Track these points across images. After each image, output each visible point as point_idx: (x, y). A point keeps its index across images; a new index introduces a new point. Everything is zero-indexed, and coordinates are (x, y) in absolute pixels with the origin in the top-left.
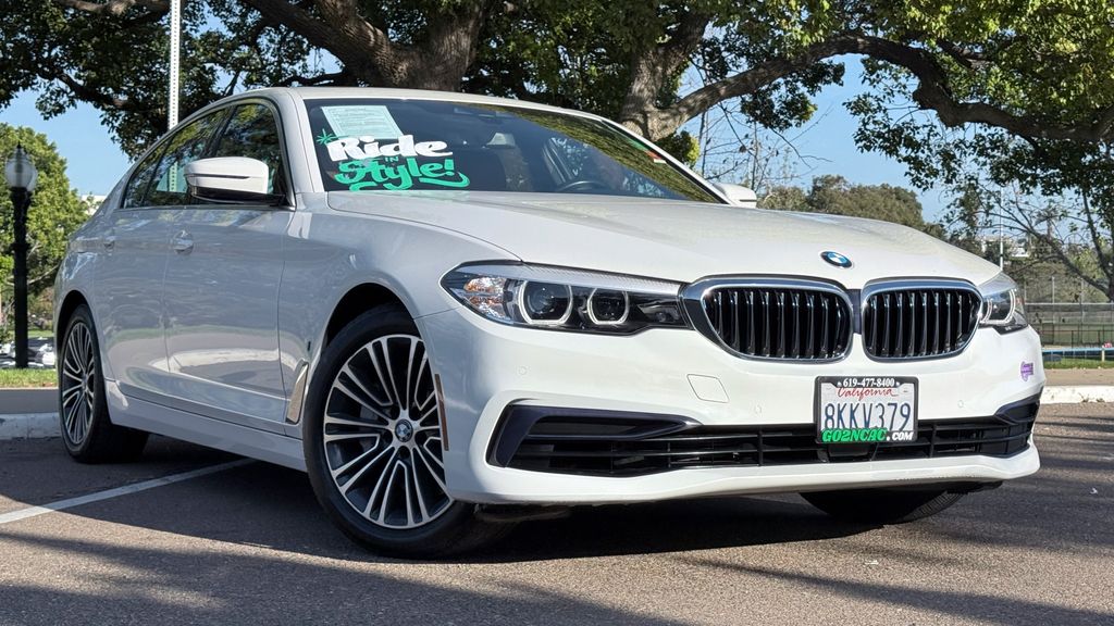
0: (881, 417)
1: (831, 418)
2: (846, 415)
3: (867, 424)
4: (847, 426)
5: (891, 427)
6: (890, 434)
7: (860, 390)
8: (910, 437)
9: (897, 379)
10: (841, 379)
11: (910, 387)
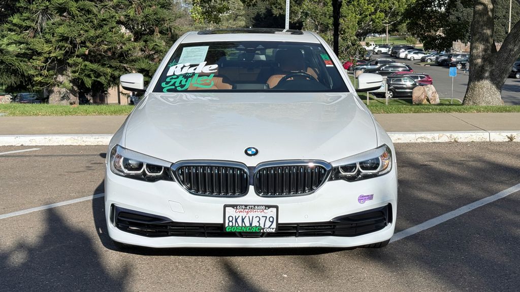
0: (258, 222)
1: (232, 221)
2: (240, 221)
3: (251, 224)
4: (240, 225)
5: (264, 226)
6: (263, 229)
7: (247, 210)
8: (274, 231)
9: (266, 206)
10: (236, 206)
11: (274, 210)
